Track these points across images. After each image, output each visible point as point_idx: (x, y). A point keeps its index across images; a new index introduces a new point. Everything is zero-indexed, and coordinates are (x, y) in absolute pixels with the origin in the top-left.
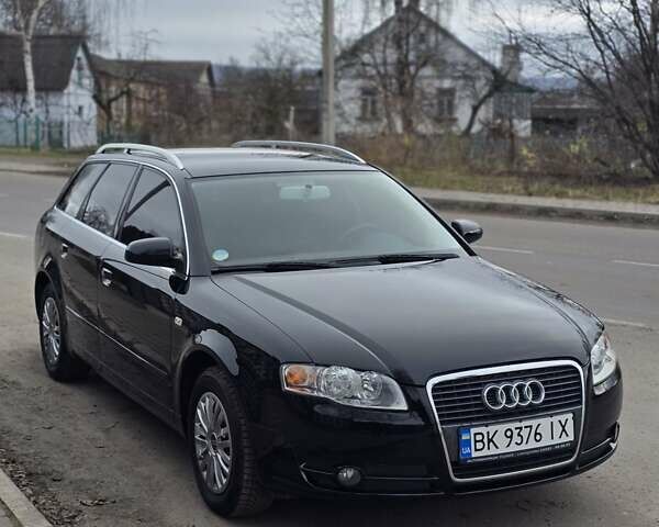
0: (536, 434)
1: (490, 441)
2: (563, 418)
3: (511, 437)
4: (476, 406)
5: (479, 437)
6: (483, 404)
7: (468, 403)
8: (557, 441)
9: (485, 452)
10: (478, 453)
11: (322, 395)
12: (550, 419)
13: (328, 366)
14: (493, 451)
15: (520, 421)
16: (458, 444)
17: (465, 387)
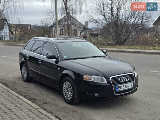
0: (128, 86)
1: (121, 88)
2: (132, 83)
3: (124, 87)
4: (118, 81)
5: (119, 87)
6: (119, 81)
7: (117, 81)
8: (131, 87)
9: (120, 90)
10: (119, 90)
11: (91, 81)
12: (130, 83)
13: (92, 75)
14: (121, 89)
15: (125, 84)
16: (116, 88)
17: (116, 78)
